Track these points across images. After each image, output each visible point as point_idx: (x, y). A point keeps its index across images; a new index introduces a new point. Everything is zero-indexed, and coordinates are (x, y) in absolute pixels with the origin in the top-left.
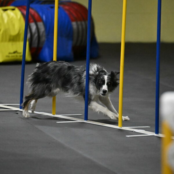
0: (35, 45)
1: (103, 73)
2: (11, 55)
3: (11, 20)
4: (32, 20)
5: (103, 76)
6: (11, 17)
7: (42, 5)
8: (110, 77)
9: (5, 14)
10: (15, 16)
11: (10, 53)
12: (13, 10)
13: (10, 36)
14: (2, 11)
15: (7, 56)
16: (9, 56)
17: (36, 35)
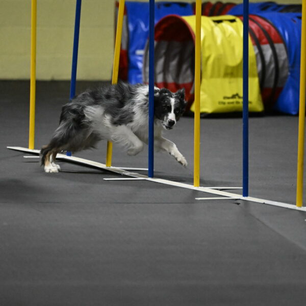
0: (270, 84)
1: (167, 94)
2: (227, 101)
3: (228, 39)
4: (264, 40)
5: (168, 98)
6: (227, 35)
7: (283, 14)
8: (178, 101)
9: (217, 29)
10: (235, 33)
11: (225, 98)
12: (232, 21)
13: (227, 67)
14: (213, 24)
15: (220, 103)
16: (224, 103)
17: (273, 66)
